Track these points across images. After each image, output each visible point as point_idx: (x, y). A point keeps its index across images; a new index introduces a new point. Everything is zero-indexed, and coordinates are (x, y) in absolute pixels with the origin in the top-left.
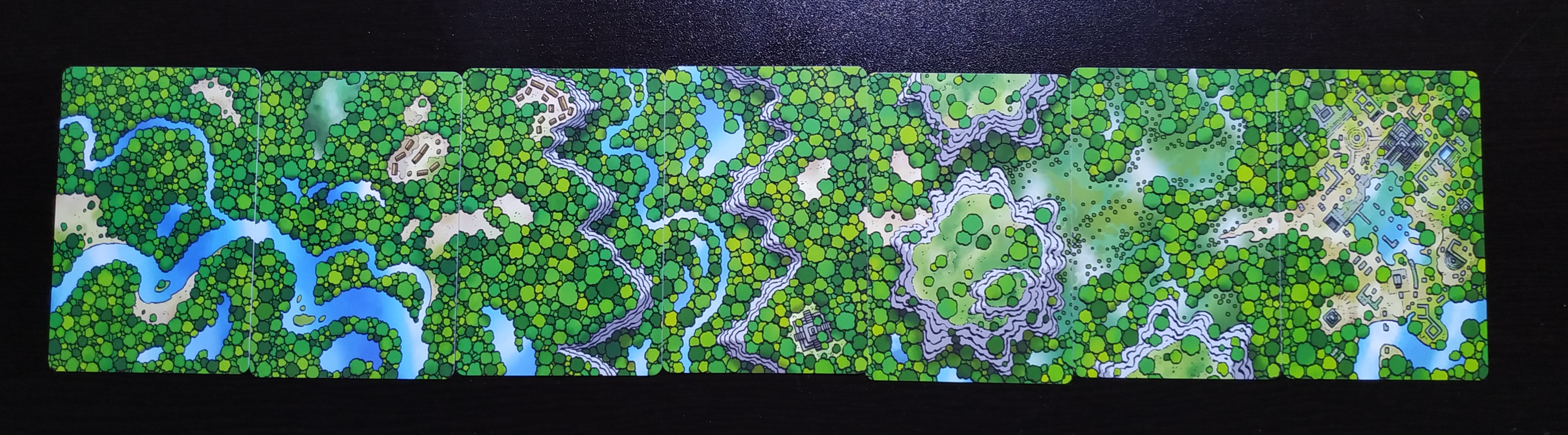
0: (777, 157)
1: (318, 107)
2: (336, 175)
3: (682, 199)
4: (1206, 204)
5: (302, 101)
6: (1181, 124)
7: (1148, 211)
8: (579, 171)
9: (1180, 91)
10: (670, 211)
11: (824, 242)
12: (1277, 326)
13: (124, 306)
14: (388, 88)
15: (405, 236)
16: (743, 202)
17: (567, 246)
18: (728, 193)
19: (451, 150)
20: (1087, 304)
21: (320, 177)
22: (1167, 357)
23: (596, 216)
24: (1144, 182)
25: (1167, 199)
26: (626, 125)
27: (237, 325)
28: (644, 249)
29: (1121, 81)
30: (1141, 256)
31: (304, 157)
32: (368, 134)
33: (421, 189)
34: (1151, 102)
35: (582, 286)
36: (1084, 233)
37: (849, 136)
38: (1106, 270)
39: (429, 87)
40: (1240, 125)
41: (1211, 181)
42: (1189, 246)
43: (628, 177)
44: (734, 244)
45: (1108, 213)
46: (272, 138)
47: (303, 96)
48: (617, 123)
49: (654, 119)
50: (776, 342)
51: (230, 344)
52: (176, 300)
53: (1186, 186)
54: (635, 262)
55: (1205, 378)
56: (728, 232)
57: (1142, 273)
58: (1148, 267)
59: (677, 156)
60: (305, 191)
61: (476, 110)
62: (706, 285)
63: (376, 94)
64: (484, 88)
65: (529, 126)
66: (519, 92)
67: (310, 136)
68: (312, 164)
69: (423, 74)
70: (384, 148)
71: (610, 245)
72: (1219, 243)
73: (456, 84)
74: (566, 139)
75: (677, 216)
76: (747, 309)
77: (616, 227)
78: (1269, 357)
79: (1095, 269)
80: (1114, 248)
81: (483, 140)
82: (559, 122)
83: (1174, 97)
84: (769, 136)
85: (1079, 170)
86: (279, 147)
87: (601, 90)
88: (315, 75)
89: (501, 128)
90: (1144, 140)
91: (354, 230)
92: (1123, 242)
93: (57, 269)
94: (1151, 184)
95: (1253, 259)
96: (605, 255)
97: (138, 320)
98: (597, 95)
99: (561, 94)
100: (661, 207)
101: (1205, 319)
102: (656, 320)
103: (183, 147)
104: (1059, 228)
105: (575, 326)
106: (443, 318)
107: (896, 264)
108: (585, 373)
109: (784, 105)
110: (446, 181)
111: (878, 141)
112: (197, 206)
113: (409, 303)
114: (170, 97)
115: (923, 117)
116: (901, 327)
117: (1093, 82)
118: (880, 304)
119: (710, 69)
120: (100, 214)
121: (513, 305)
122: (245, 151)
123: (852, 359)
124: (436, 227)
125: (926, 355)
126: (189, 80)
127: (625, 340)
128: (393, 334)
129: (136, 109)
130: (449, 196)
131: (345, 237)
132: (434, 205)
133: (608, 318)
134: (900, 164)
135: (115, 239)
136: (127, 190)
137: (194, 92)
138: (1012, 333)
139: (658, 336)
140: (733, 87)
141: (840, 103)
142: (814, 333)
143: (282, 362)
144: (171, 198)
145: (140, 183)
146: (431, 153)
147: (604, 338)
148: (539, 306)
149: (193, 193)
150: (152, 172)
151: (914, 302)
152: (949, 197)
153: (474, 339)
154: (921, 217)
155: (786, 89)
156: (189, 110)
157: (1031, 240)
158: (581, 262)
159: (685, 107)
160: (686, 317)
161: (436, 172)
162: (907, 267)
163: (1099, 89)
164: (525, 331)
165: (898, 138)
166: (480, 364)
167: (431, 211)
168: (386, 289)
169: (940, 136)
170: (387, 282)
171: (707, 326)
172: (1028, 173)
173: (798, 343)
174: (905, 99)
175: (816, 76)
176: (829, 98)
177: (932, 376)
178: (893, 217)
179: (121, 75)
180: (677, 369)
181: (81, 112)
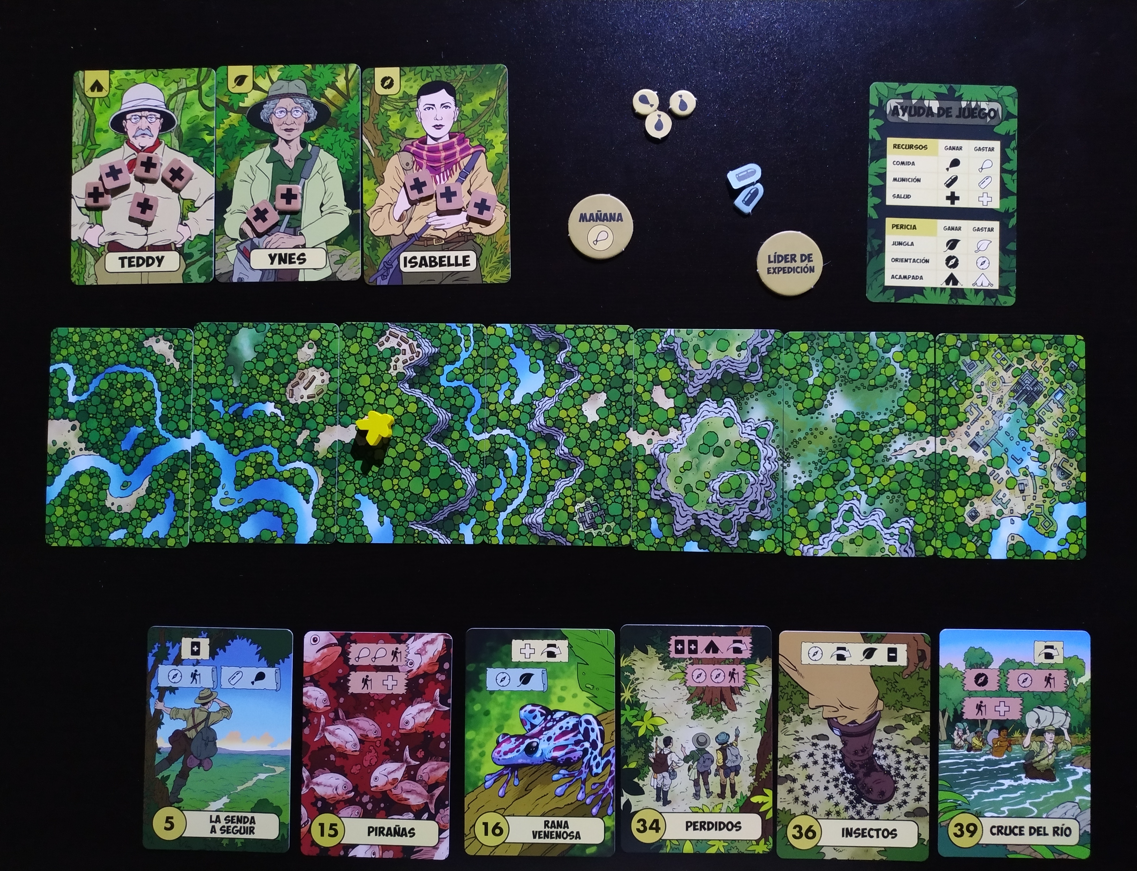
0: (567, 391)
1: (235, 349)
2: (249, 397)
3: (499, 420)
4: (882, 430)
5: (223, 344)
6: (864, 373)
7: (839, 436)
8: (424, 398)
9: (864, 348)
10: (489, 429)
11: (601, 453)
12: (932, 519)
13: (99, 500)
14: (286, 335)
15: (299, 441)
16: (543, 423)
17: (416, 452)
18: (532, 416)
19: (331, 380)
20: (794, 503)
21: (238, 399)
22: (852, 541)
23: (436, 430)
24: (837, 415)
25: (853, 427)
26: (458, 364)
27: (180, 513)
28: (471, 454)
29: (821, 341)
30: (833, 468)
31: (226, 385)
32: (272, 368)
33: (311, 408)
34: (842, 356)
35: (426, 480)
36: (792, 452)
37: (620, 376)
38: (808, 479)
39: (315, 334)
40: (907, 373)
41: (885, 414)
42: (869, 461)
43: (459, 402)
44: (535, 453)
45: (810, 438)
46: (203, 371)
47: (224, 341)
49: (478, 360)
50: (565, 524)
51: (175, 526)
52: (135, 495)
53: (867, 418)
54: (465, 464)
55: (879, 556)
56: (532, 445)
57: (834, 481)
58: (839, 476)
59: (495, 389)
60: (226, 409)
61: (350, 353)
62: (515, 482)
63: (277, 339)
64: (356, 337)
65: (388, 365)
66: (381, 340)
67: (230, 370)
68: (231, 390)
69: (311, 325)
70: (284, 378)
71: (446, 451)
72: (891, 459)
73: (335, 332)
74: (414, 374)
76: (545, 500)
77: (451, 438)
78: (926, 541)
79: (800, 478)
80: (814, 462)
81: (355, 375)
82: (409, 362)
83: (859, 353)
84: (562, 375)
85: (789, 406)
86: (207, 377)
87: (440, 339)
88: (233, 325)
89: (367, 366)
90: (837, 384)
91: (263, 437)
92: (821, 458)
93: (50, 473)
94: (842, 416)
95: (916, 470)
96: (442, 458)
97: (109, 510)
98: (437, 342)
99: (411, 341)
100: (483, 425)
101: (880, 513)
102: (480, 505)
103: (139, 385)
104: (773, 441)
105: (421, 508)
106: (327, 500)
107: (654, 468)
108: (428, 542)
109: (573, 353)
110: (328, 402)
111: (642, 379)
112: (150, 429)
113: (302, 489)
114: (129, 349)
115: (675, 361)
116: (658, 513)
117: (800, 342)
118: (643, 496)
119: (520, 326)
120: (81, 433)
121: (377, 493)
122: (183, 389)
123: (619, 537)
124: (321, 436)
125: (676, 533)
126: (142, 337)
127: (457, 518)
128: (291, 512)
129: (104, 359)
130: (330, 413)
131: (256, 443)
132: (320, 419)
133: (445, 503)
134: (659, 395)
135: (92, 452)
136: (99, 416)
137: (146, 346)
138: (738, 517)
139: (481, 516)
140: (536, 339)
141: (614, 352)
142: (592, 518)
143: (212, 532)
144: (131, 422)
145: (109, 412)
146: (317, 382)
147: (442, 518)
148: (396, 494)
149: (147, 419)
150: (117, 404)
151: (667, 495)
152: (694, 419)
153: (349, 517)
154: (673, 433)
155: (575, 342)
156: (143, 359)
157: (753, 451)
158: (425, 464)
159: (501, 353)
160: (501, 505)
161: (321, 396)
162: (663, 470)
163: (804, 347)
164: (385, 511)
165: (658, 376)
166: (354, 534)
167: (318, 424)
168: (286, 480)
169: (687, 375)
170: (287, 475)
171: (516, 512)
172: (752, 402)
173: (581, 525)
174: (663, 348)
175: (597, 332)
176: (606, 348)
177: (680, 547)
178: (653, 434)
179: (93, 334)
180: (494, 541)
181: (65, 360)
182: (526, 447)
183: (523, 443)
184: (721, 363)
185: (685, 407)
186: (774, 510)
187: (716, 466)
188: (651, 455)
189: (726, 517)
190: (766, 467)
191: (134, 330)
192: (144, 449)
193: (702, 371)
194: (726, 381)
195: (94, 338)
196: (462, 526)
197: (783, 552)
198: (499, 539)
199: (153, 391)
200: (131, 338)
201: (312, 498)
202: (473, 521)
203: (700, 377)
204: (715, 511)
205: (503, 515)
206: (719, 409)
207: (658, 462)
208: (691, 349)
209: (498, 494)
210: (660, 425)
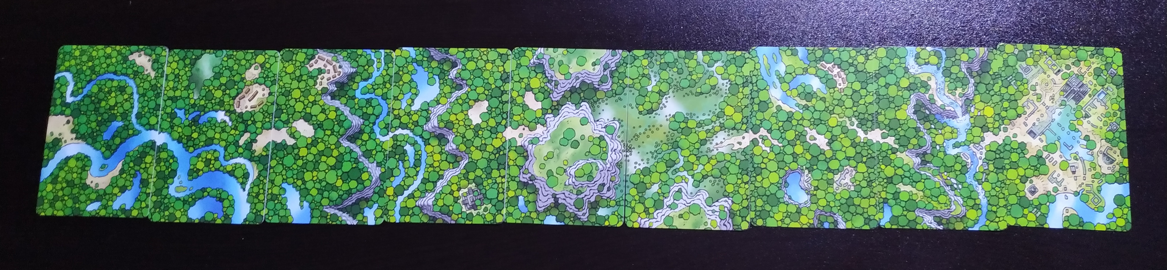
0: (457, 100)
1: (198, 70)
2: (205, 107)
3: (401, 123)
4: (706, 128)
5: (189, 66)
6: (693, 82)
7: (672, 132)
8: (342, 108)
9: (692, 64)
10: (393, 129)
11: (482, 148)
12: (747, 199)
13: (81, 178)
14: (237, 59)
15: (241, 142)
16: (436, 125)
17: (333, 150)
18: (428, 119)
19: (270, 94)
20: (635, 185)
21: (196, 108)
22: (681, 216)
23: (350, 133)
24: (670, 115)
25: (683, 125)
26: (370, 81)
27: (144, 190)
28: (377, 152)
29: (658, 57)
30: (667, 157)
31: (188, 97)
32: (225, 85)
33: (252, 116)
34: (675, 70)
35: (340, 173)
36: (634, 144)
37: (499, 88)
38: (646, 165)
39: (260, 59)
40: (727, 83)
41: (709, 115)
42: (695, 152)
43: (370, 111)
44: (429, 149)
45: (648, 133)
46: (171, 86)
47: (190, 64)
48: (366, 80)
49: (387, 78)
50: (451, 205)
51: (139, 200)
52: (111, 174)
53: (694, 117)
54: (371, 159)
55: (703, 229)
56: (427, 142)
57: (667, 167)
58: (671, 164)
59: (399, 98)
61: (286, 72)
62: (412, 172)
63: (231, 63)
64: (291, 60)
65: (315, 81)
66: (311, 62)
67: (193, 86)
68: (192, 102)
69: (258, 52)
70: (233, 93)
71: (357, 150)
72: (713, 150)
73: (276, 57)
74: (336, 89)
75: (397, 132)
76: (435, 186)
77: (361, 139)
78: (742, 217)
79: (640, 165)
80: (651, 152)
81: (289, 89)
82: (332, 79)
83: (689, 67)
84: (453, 88)
85: (632, 108)
86: (175, 91)
87: (357, 62)
88: (198, 52)
89: (299, 82)
90: (671, 91)
91: (213, 139)
92: (657, 149)
93: (46, 157)
94: (674, 116)
95: (733, 160)
96: (353, 155)
97: (88, 186)
98: (355, 64)
99: (334, 63)
100: (388, 128)
101: (704, 194)
102: (381, 193)
103: (122, 89)
104: (619, 137)
105: (334, 195)
106: (260, 189)
107: (523, 156)
108: (338, 223)
109: (463, 70)
110: (267, 112)
111: (517, 86)
112: (127, 123)
113: (241, 180)
114: (117, 62)
115: (544, 73)
116: (525, 192)
117: (642, 58)
118: (513, 179)
119: (421, 49)
120: (73, 127)
121: (299, 183)
122: (156, 92)
123: (494, 216)
124: (259, 138)
125: (538, 208)
126: (128, 53)
127: (363, 204)
128: (230, 198)
129: (97, 69)
130: (267, 120)
131: (208, 143)
132: (259, 125)
133: (354, 191)
134: (530, 99)
135: (80, 141)
136: (89, 113)
137: (131, 59)
138: (589, 197)
139: (382, 201)
140: (433, 59)
141: (495, 69)
142: (473, 201)
143: (167, 213)
144: (113, 118)
145: (96, 110)
146: (259, 95)
147: (350, 203)
148: (315, 183)
149: (125, 116)
150: (103, 104)
151: (533, 178)
152: (557, 118)
153: (276, 202)
154: (540, 129)
155: (464, 61)
156: (127, 69)
157: (603, 144)
158: (340, 160)
159: (405, 70)
160: (399, 191)
161: (261, 106)
162: (530, 158)
163: (645, 62)
164: (305, 197)
165: (529, 84)
166: (279, 216)
167: (257, 128)
168: (229, 172)
169: (553, 84)
170: (229, 168)
171: (411, 196)
172: (603, 106)
173: (463, 206)
174: (534, 63)
175: (482, 54)
176: (489, 66)
177: (541, 221)
178: (524, 129)
179: (91, 50)
180: (392, 220)
181: (67, 70)
182: (422, 144)
183: (419, 140)
184: (580, 75)
185: (550, 108)
186: (618, 191)
187: (573, 155)
188: (522, 146)
189: (579, 196)
190: (612, 157)
191: (122, 47)
192: (121, 139)
193: (564, 81)
194: (583, 89)
195: (91, 53)
196: (367, 210)
197: (625, 224)
198: (396, 218)
199: (132, 94)
200: (119, 53)
201: (248, 187)
202: (376, 206)
203: (563, 85)
204: (571, 192)
205: (400, 198)
206: (577, 111)
207: (527, 151)
208: (556, 64)
209: (397, 181)
210: (530, 122)
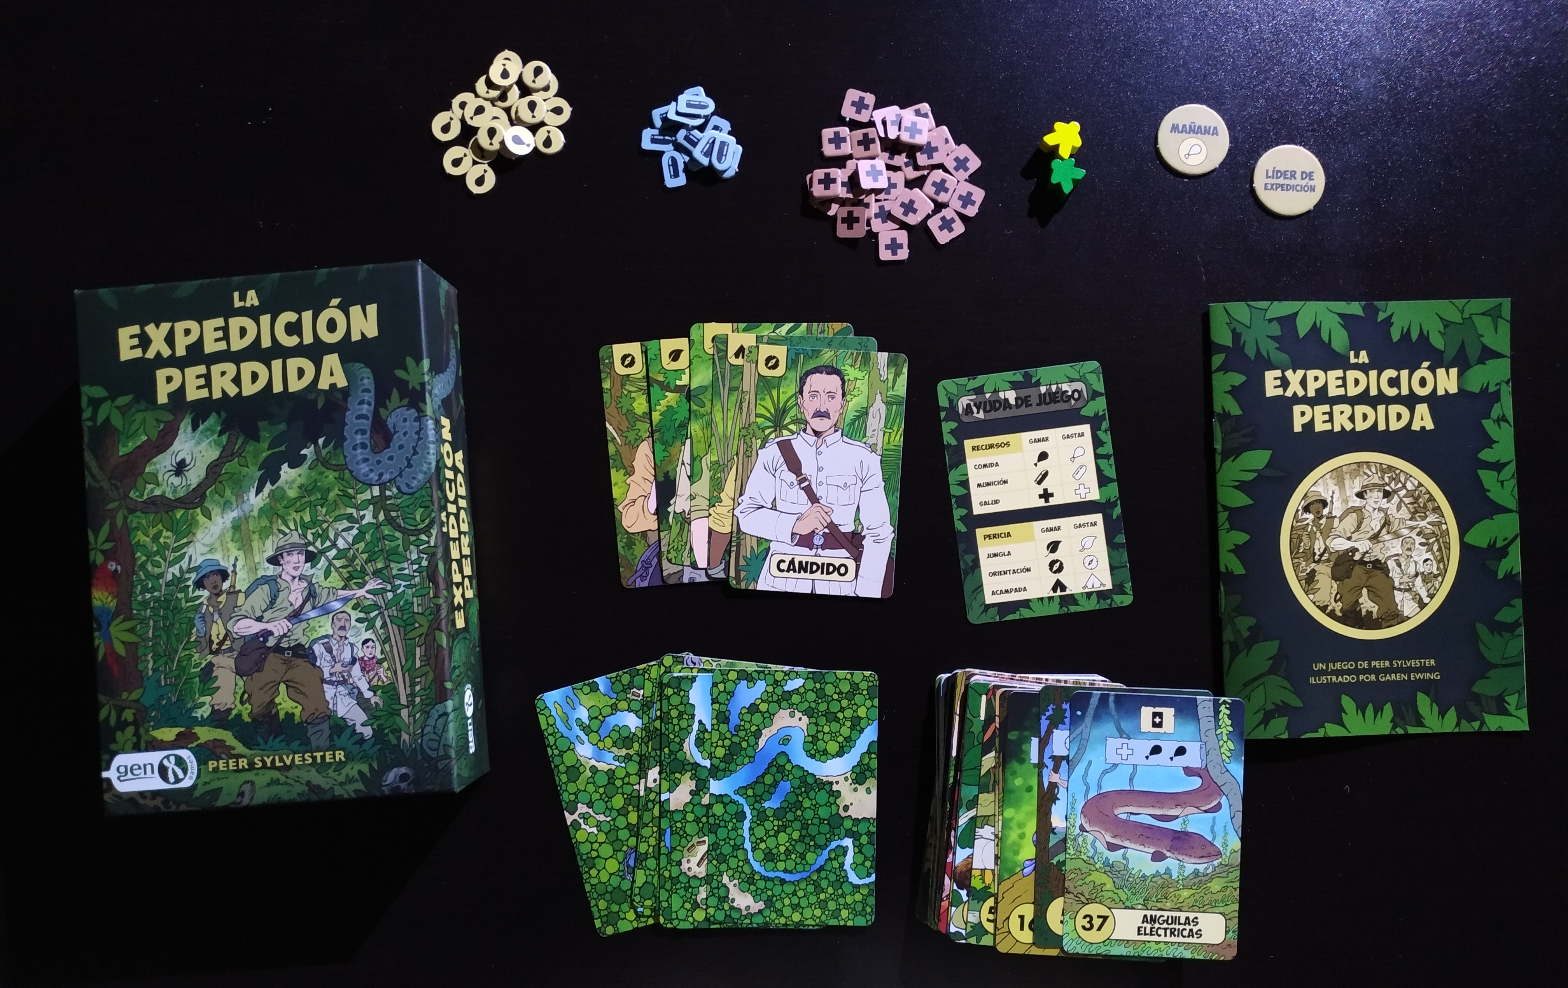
13: (816, 724)
27: (723, 708)
51: (728, 693)
52: (774, 729)
93: (873, 755)
97: (805, 712)
103: (770, 857)
112: (757, 806)
114: (782, 899)
120: (838, 801)
122: (718, 852)
126: (767, 913)
129: (811, 888)
135: (825, 779)
136: (816, 821)
137: (761, 903)
144: (779, 813)
145: (805, 826)
149: (761, 817)
150: (796, 835)
156: (765, 887)
179: (824, 919)
181: (857, 887)
191: (775, 923)
192: (763, 782)
195: (823, 913)
199: (754, 850)
200: (779, 914)
